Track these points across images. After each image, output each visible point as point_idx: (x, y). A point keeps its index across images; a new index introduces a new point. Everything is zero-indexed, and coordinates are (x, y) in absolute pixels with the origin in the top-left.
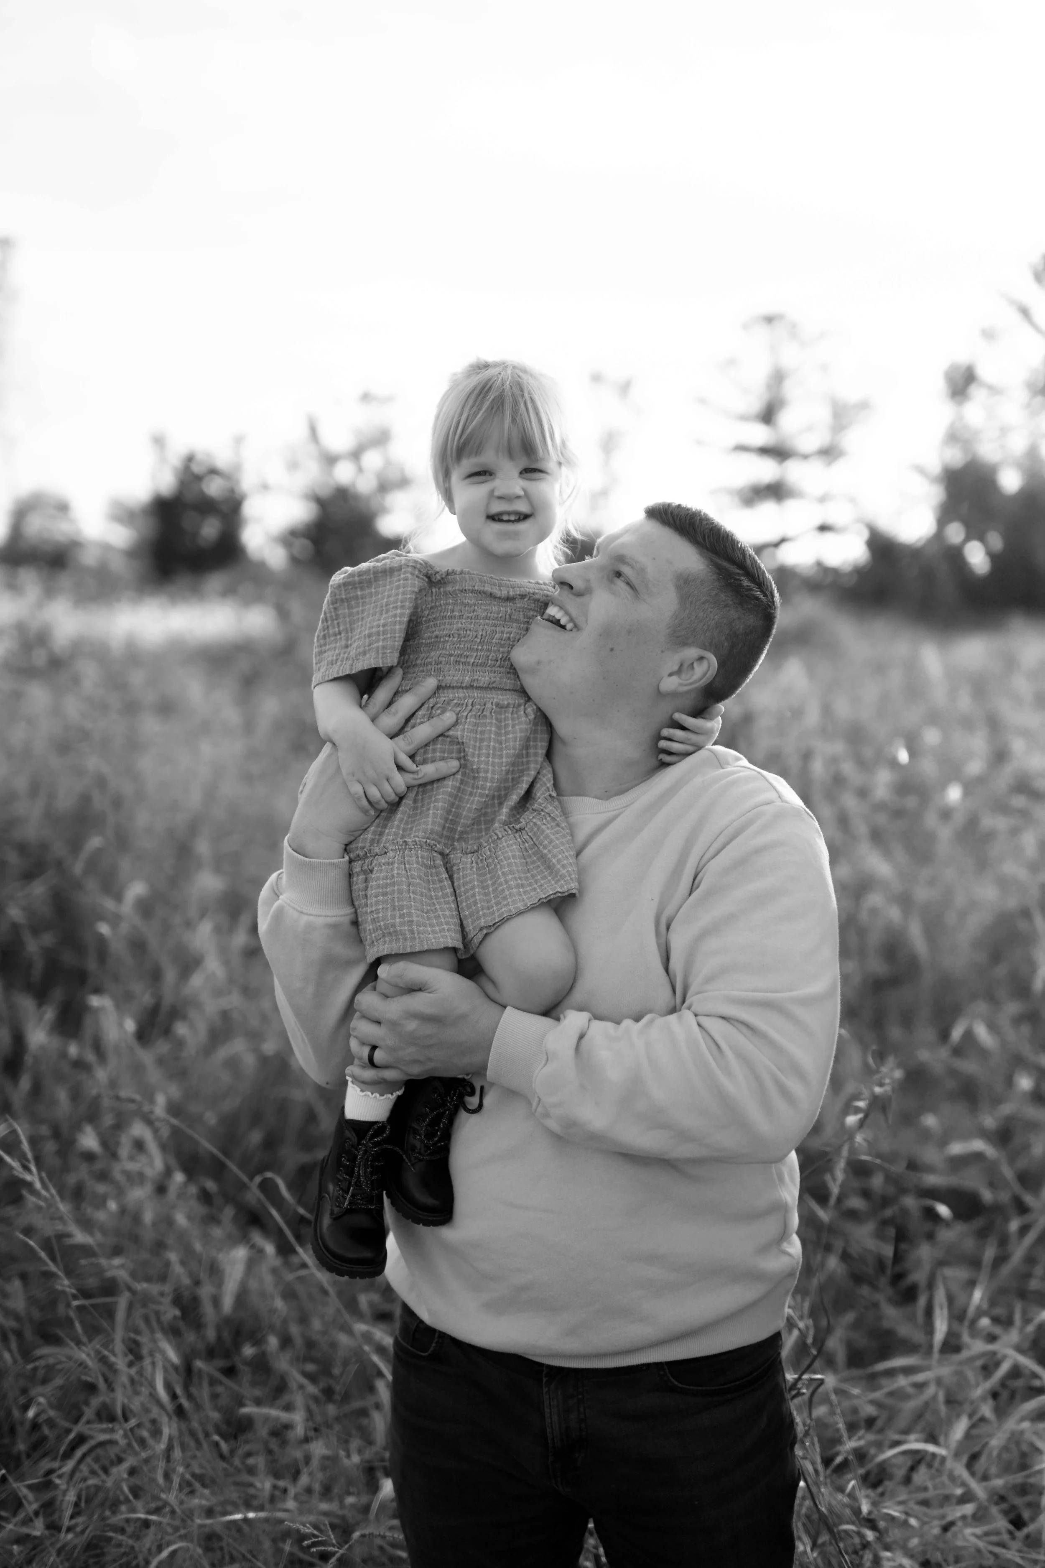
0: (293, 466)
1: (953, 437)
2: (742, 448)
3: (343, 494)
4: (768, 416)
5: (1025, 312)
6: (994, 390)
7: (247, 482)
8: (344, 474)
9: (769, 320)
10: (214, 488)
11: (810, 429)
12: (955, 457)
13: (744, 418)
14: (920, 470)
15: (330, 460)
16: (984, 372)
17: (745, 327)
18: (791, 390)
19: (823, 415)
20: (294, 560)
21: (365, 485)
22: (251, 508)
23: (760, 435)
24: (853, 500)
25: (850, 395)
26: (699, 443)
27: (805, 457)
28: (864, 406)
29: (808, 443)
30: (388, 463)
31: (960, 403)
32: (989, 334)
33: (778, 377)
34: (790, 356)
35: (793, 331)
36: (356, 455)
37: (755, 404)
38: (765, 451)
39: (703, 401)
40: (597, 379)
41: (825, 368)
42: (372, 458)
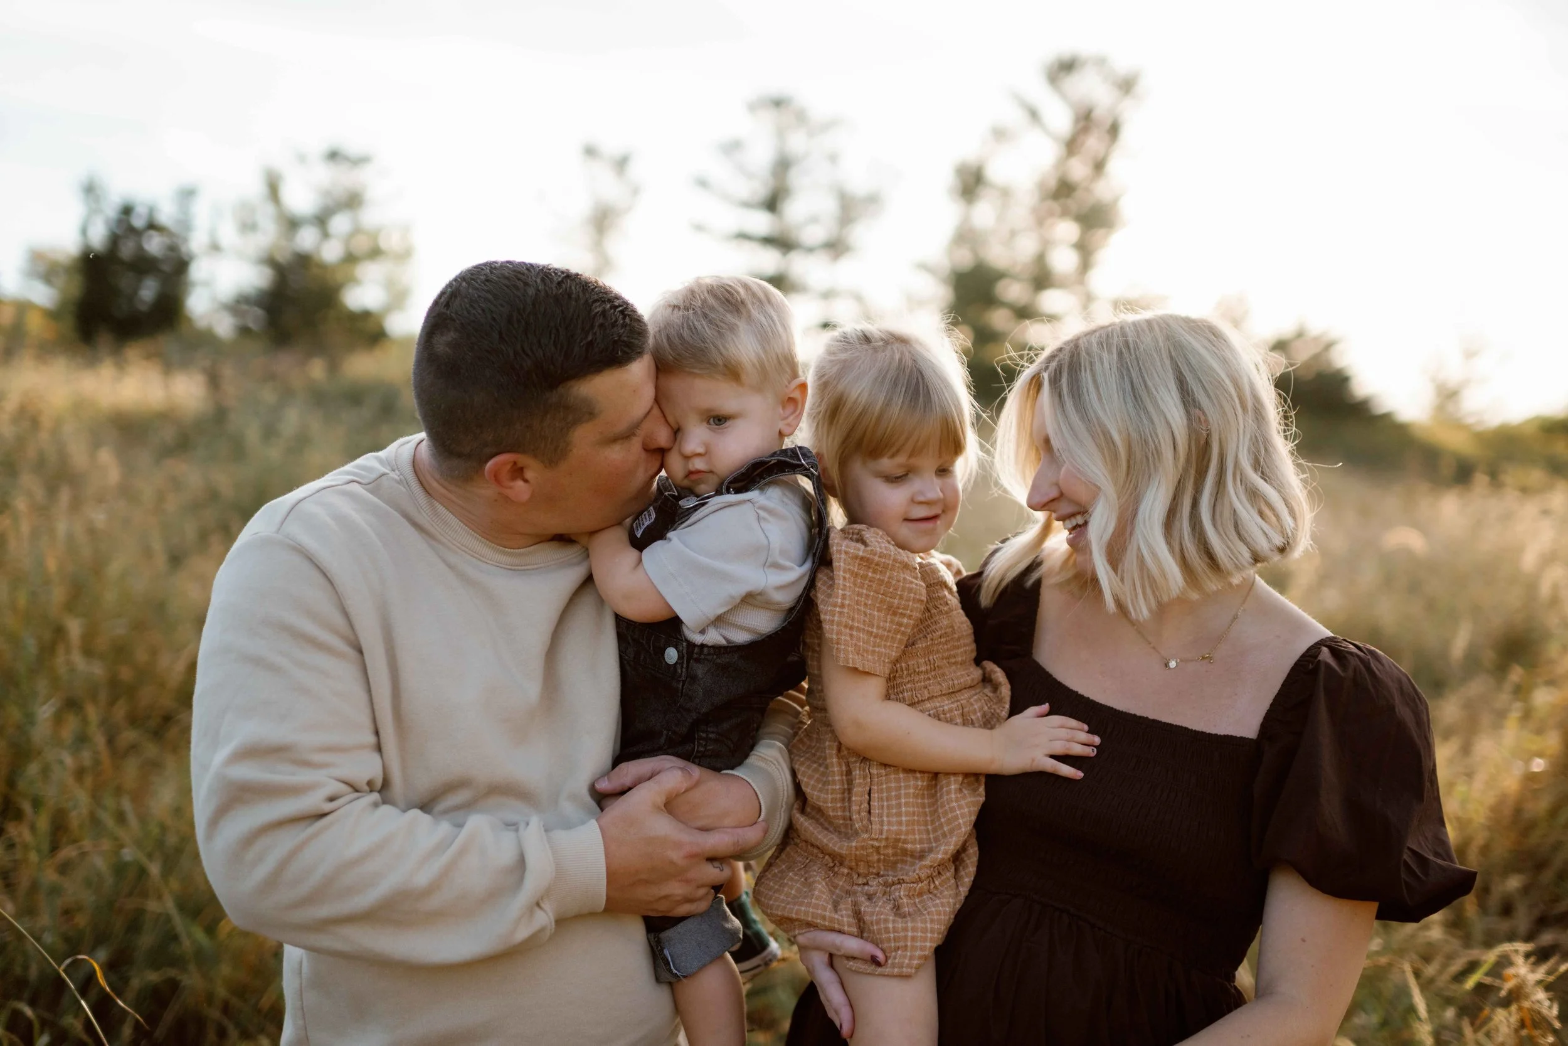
0: (248, 226)
1: (965, 236)
2: (743, 236)
3: (304, 261)
4: (772, 204)
5: (1034, 114)
6: (1006, 193)
7: (196, 243)
8: (307, 239)
9: (778, 103)
10: (154, 245)
11: (814, 220)
12: (965, 259)
13: (747, 205)
14: (924, 267)
15: (292, 224)
16: (997, 172)
17: (752, 108)
18: (796, 178)
19: (828, 206)
20: (244, 331)
21: (331, 253)
22: (199, 271)
23: (761, 222)
24: (858, 298)
25: (858, 184)
26: (699, 228)
27: (810, 250)
28: (873, 200)
29: (814, 234)
30: (357, 231)
31: (970, 204)
32: (1000, 134)
33: (783, 165)
34: (797, 142)
35: (801, 117)
36: (321, 220)
37: (759, 189)
38: (769, 241)
39: (703, 183)
40: (590, 152)
41: (833, 158)
42: (340, 224)
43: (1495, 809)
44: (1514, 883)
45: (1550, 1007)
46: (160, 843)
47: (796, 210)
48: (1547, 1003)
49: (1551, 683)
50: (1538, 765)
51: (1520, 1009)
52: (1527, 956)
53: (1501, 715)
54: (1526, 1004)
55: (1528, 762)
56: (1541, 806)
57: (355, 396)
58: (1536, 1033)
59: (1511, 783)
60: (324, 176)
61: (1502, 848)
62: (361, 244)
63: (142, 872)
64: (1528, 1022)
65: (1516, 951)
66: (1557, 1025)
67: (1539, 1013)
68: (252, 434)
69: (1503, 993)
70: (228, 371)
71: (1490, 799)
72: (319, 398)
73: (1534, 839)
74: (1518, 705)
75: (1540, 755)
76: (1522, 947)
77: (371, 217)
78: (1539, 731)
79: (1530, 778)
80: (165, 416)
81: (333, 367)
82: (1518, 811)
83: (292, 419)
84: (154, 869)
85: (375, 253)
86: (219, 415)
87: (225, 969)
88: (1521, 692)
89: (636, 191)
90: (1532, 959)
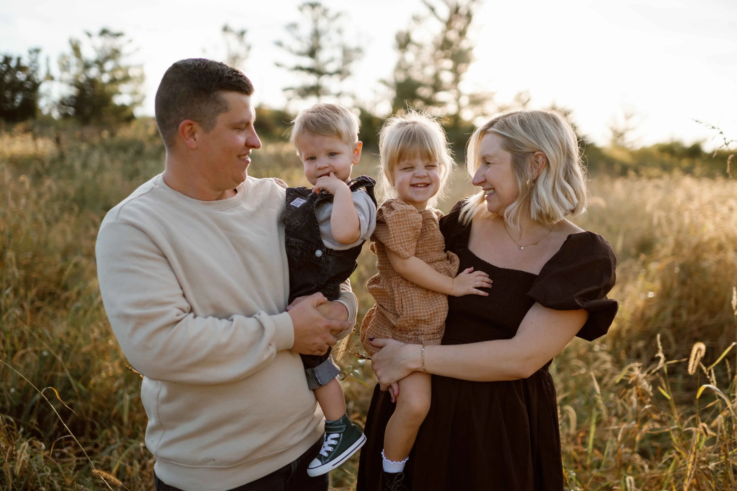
0: (65, 67)
1: (401, 67)
2: (300, 68)
3: (92, 82)
4: (312, 53)
5: (432, 9)
6: (420, 46)
7: (41, 75)
8: (93, 72)
9: (313, 6)
10: (21, 76)
11: (332, 60)
12: (401, 77)
13: (300, 54)
14: (384, 82)
15: (87, 66)
16: (415, 37)
17: (301, 9)
18: (323, 41)
19: (338, 54)
20: (65, 116)
21: (106, 78)
23: (307, 62)
24: (354, 97)
25: (352, 44)
26: (278, 65)
27: (331, 74)
28: (359, 50)
29: (331, 67)
30: (118, 68)
31: (403, 52)
32: (416, 19)
33: (317, 34)
34: (323, 24)
35: (325, 12)
36: (100, 63)
37: (305, 47)
38: (311, 70)
39: (279, 44)
40: (226, 29)
41: (340, 31)
42: (109, 65)
43: (633, 315)
44: (641, 344)
45: (649, 387)
46: (60, 347)
47: (323, 56)
48: (647, 386)
49: (657, 260)
50: (651, 295)
51: (637, 389)
52: (639, 367)
53: (636, 275)
54: (640, 387)
55: (646, 294)
56: (651, 313)
57: (123, 147)
58: (643, 398)
59: (640, 303)
60: (100, 42)
61: (636, 330)
62: (119, 75)
63: (54, 359)
64: (640, 393)
65: (635, 366)
66: (651, 394)
67: (644, 390)
68: (77, 165)
69: (630, 382)
70: (64, 137)
71: (631, 311)
72: (108, 149)
73: (650, 326)
74: (644, 270)
75: (652, 291)
76: (637, 364)
77: (123, 62)
78: (652, 281)
79: (648, 300)
80: (36, 158)
81: (112, 135)
82: (643, 314)
83: (95, 158)
84: (59, 358)
85: (126, 79)
86: (62, 157)
87: (93, 399)
88: (644, 264)
89: (249, 48)
90: (641, 368)
